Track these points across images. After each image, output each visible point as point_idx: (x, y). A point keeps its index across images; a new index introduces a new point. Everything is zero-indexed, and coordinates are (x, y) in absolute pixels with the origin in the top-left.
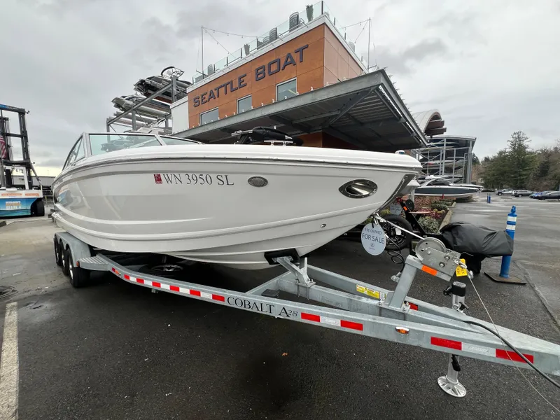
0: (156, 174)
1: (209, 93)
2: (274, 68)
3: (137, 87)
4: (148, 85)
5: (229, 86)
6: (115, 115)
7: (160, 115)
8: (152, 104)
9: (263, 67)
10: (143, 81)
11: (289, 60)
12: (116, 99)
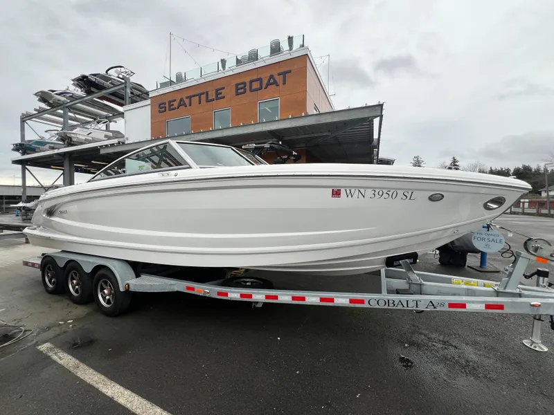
0: (336, 189)
1: (178, 101)
2: (256, 85)
3: (76, 82)
4: (91, 82)
5: (203, 97)
6: (36, 110)
7: (101, 116)
8: (93, 104)
9: (244, 83)
10: (84, 77)
11: (272, 81)
12: (42, 92)
